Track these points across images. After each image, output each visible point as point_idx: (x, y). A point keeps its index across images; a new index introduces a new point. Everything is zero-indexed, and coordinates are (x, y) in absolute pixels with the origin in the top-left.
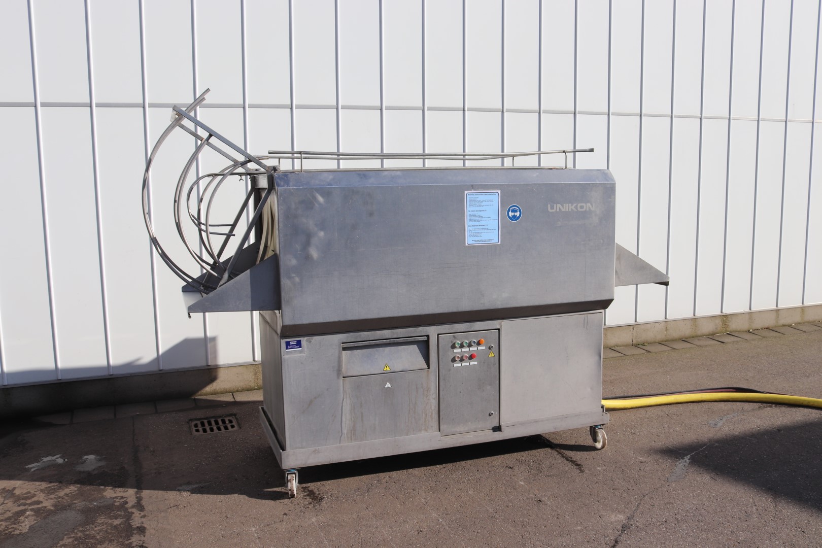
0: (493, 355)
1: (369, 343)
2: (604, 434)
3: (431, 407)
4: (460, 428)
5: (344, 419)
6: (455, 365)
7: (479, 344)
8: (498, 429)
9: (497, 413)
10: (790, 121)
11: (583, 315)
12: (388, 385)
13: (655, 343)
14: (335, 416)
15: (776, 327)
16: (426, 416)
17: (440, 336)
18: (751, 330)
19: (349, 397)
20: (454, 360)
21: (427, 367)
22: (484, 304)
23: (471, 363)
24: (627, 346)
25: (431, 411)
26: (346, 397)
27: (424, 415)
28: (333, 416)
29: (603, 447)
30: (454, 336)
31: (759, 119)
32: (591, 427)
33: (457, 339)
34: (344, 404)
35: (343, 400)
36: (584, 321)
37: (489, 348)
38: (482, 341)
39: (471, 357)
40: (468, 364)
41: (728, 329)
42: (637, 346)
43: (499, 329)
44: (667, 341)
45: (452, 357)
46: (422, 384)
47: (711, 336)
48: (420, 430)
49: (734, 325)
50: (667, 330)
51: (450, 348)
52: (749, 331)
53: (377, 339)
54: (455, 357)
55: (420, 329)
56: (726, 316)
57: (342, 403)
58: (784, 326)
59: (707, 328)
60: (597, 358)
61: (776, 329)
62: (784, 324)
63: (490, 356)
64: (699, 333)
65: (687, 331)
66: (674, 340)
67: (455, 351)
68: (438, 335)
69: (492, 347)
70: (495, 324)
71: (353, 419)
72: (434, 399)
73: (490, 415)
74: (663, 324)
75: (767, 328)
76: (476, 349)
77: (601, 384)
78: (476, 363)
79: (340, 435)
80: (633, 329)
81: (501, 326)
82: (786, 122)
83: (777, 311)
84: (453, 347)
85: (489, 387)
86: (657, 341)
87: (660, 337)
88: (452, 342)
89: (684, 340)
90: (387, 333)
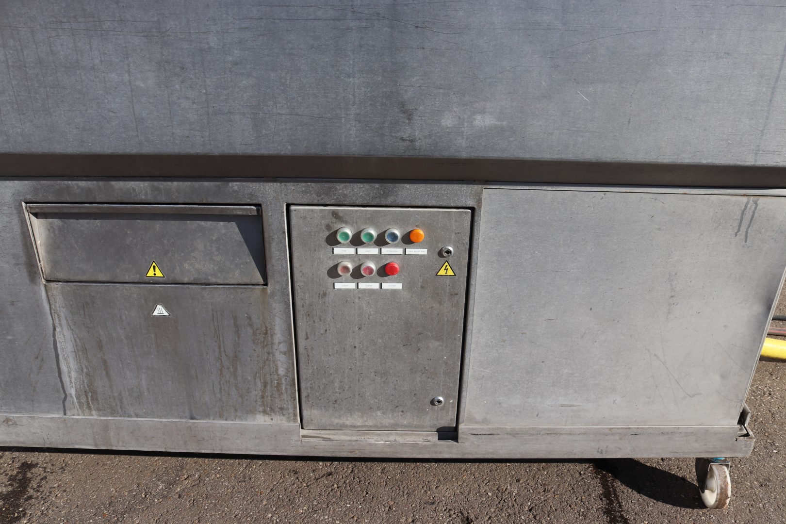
0: (450, 272)
1: (98, 208)
2: (726, 486)
3: (277, 370)
4: (357, 420)
5: (64, 367)
6: (338, 286)
7: (408, 240)
8: (449, 433)
9: (453, 401)
11: (745, 199)
12: (160, 310)
14: (42, 360)
16: (265, 386)
17: (293, 208)
19: (68, 325)
20: (333, 273)
21: (261, 281)
22: (411, 141)
23: (385, 286)
25: (276, 377)
26: (61, 325)
27: (259, 384)
28: (37, 358)
29: (720, 504)
30: (335, 214)
32: (698, 460)
33: (346, 222)
34: (59, 338)
35: (54, 329)
36: (743, 214)
37: (440, 254)
38: (419, 234)
39: (386, 271)
40: (376, 286)
43: (473, 209)
45: (331, 264)
46: (250, 318)
48: (252, 411)
51: (324, 244)
53: (115, 200)
54: (336, 266)
55: (235, 185)
57: (54, 336)
60: (757, 308)
63: (442, 272)
67: (337, 250)
68: (288, 206)
69: (448, 252)
70: (464, 193)
71: (85, 370)
72: (285, 353)
73: (432, 403)
76: (400, 251)
77: (753, 373)
78: (399, 286)
79: (63, 396)
81: (479, 201)
84: (332, 240)
85: (434, 344)
88: (328, 227)
90: (140, 188)
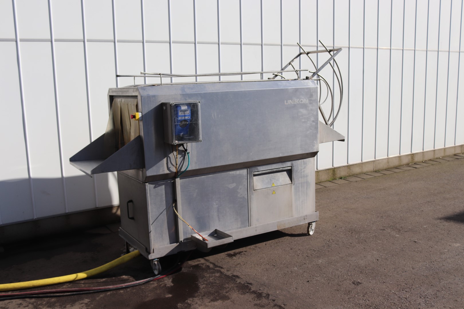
10: (440, 51)
13: (383, 170)
15: (434, 159)
18: (423, 161)
24: (371, 172)
31: (427, 50)
41: (414, 161)
42: (376, 171)
44: (388, 168)
47: (408, 165)
49: (417, 159)
50: (388, 163)
52: (423, 162)
56: (413, 154)
58: (437, 158)
59: (405, 161)
61: (434, 160)
62: (437, 157)
64: (402, 164)
65: (396, 163)
66: (392, 168)
74: (386, 160)
75: (430, 160)
80: (374, 163)
82: (438, 52)
83: (434, 151)
86: (384, 169)
87: (385, 167)
89: (396, 168)
